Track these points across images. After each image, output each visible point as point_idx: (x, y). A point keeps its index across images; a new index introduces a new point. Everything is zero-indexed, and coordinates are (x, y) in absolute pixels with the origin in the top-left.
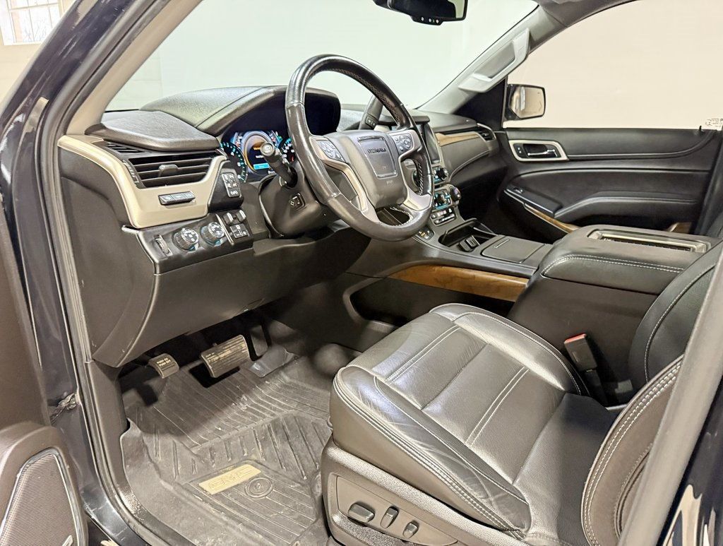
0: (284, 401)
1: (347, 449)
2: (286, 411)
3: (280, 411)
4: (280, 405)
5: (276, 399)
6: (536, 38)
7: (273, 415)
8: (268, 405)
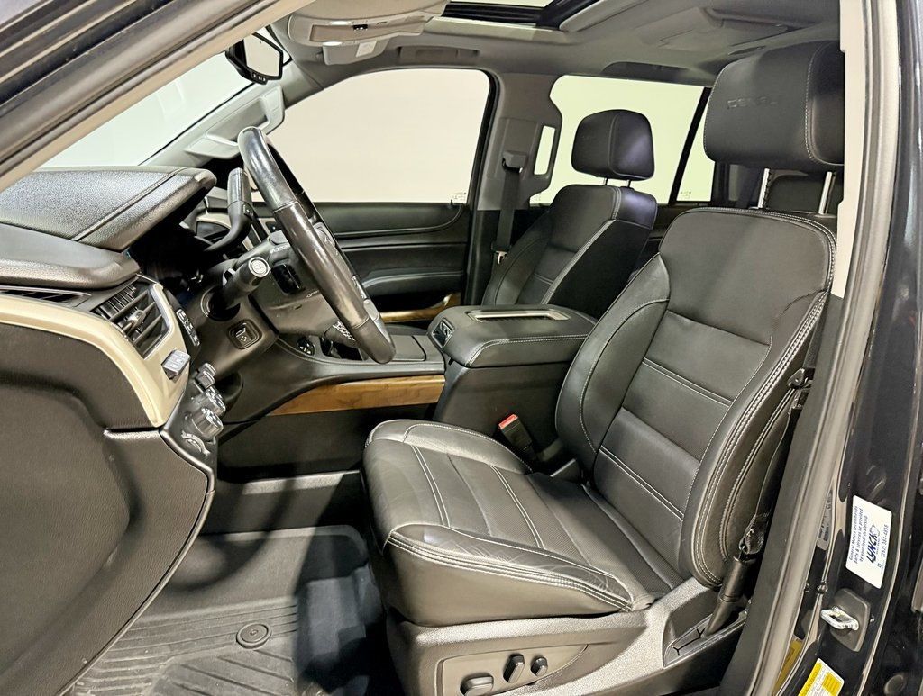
0: (143, 654)
1: (444, 622)
2: (162, 666)
3: (152, 670)
4: (141, 662)
5: (127, 659)
6: (290, 97)
7: (148, 681)
8: (125, 673)
